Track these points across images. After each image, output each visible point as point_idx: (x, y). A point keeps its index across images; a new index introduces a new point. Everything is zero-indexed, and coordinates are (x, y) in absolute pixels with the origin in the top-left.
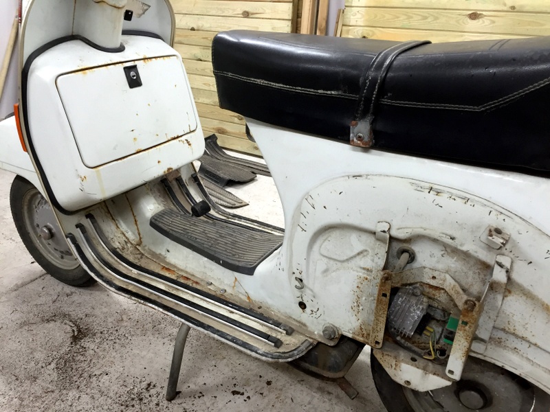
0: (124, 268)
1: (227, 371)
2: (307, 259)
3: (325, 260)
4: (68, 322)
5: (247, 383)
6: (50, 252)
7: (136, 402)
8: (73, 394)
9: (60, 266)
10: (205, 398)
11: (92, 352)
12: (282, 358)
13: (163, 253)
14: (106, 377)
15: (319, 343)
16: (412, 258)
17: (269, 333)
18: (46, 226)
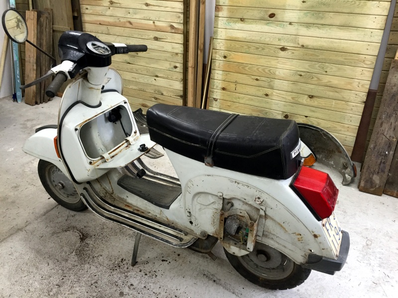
0: (107, 206)
1: (159, 251)
2: (192, 204)
3: (199, 205)
4: (76, 231)
5: (168, 256)
6: (61, 194)
7: (117, 268)
8: (87, 266)
9: (67, 202)
10: (149, 264)
11: (92, 246)
12: (183, 246)
13: (125, 198)
14: (101, 257)
15: (199, 238)
16: (232, 205)
17: (177, 235)
18: (60, 183)
